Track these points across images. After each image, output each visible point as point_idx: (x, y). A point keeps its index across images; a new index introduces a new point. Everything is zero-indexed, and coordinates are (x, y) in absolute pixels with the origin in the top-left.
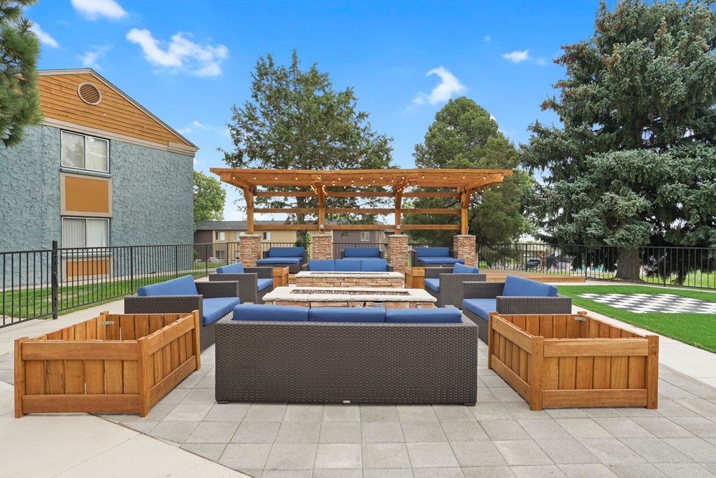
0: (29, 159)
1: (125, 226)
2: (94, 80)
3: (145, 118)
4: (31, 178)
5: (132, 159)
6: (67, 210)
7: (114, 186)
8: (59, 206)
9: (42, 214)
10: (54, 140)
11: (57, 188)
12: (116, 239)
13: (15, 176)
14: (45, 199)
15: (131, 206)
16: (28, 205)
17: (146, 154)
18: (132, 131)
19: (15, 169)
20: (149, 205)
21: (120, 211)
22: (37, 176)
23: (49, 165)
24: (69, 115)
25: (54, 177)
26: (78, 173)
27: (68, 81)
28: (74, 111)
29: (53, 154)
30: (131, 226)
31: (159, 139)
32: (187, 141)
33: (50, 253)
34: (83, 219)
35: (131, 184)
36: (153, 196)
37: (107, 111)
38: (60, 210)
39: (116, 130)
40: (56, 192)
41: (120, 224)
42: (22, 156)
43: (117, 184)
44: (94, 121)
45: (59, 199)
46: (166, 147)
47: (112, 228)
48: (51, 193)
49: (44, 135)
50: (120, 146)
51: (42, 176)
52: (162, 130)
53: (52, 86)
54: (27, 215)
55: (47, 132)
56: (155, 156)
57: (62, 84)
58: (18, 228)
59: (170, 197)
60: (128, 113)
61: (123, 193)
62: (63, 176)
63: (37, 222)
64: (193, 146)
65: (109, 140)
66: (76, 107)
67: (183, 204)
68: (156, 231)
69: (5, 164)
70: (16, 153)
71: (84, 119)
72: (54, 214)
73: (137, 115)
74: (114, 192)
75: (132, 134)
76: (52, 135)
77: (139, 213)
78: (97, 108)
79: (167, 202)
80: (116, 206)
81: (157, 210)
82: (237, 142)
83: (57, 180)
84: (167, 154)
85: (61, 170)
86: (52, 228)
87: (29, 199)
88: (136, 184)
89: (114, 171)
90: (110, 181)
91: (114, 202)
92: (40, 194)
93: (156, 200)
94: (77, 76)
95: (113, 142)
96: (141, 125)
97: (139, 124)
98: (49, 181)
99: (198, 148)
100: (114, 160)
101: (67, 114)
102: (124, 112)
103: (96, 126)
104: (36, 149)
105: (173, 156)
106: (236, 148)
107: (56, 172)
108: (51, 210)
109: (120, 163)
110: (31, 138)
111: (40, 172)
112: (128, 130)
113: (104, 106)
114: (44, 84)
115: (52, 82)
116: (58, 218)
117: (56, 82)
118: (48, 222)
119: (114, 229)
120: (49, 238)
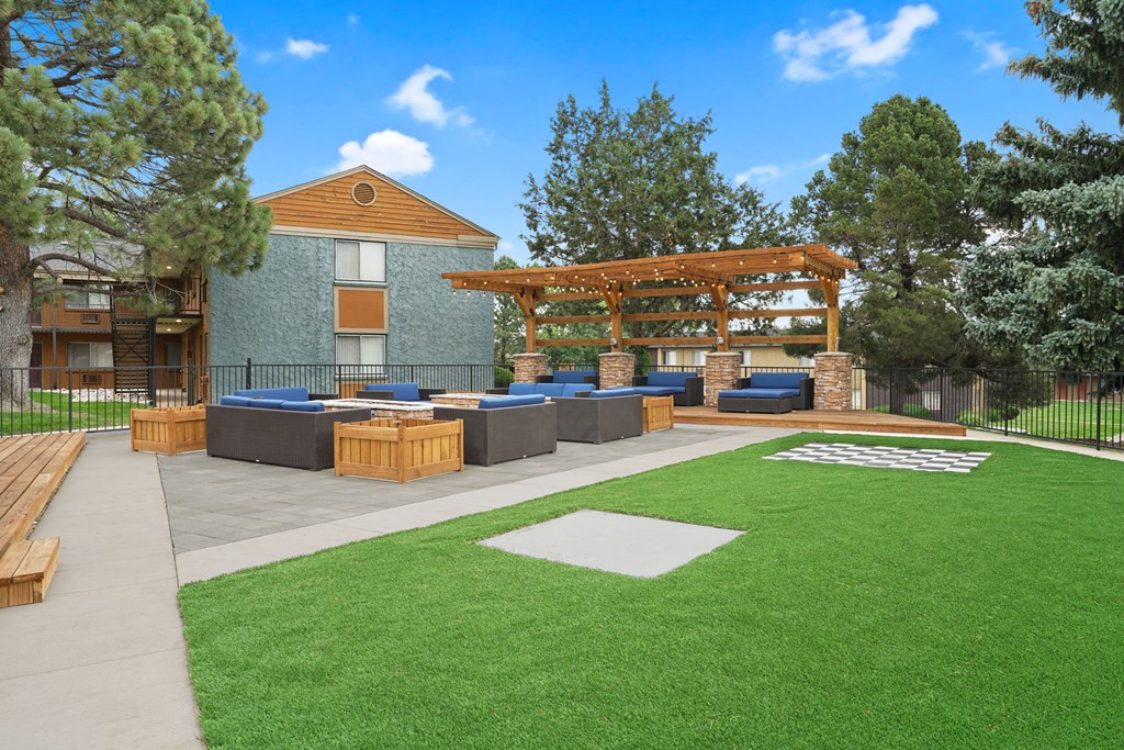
0: (305, 275)
1: (403, 344)
2: (369, 177)
3: (427, 209)
4: (307, 295)
5: (411, 262)
6: (340, 326)
7: (390, 297)
8: (333, 323)
9: (318, 332)
10: (328, 252)
11: (331, 304)
12: (392, 359)
13: (294, 294)
14: (320, 315)
15: (411, 320)
16: (305, 323)
17: (429, 254)
18: (411, 228)
19: (294, 287)
20: (433, 317)
21: (398, 325)
22: (312, 293)
23: (323, 279)
24: (344, 223)
25: (328, 292)
26: (351, 285)
27: (342, 185)
28: (346, 217)
29: (327, 267)
30: (411, 344)
31: (445, 233)
32: (483, 229)
33: (244, 369)
34: (357, 337)
35: (411, 292)
36: (438, 305)
37: (383, 210)
38: (333, 327)
39: (392, 229)
40: (329, 307)
41: (397, 341)
43: (394, 294)
44: (368, 224)
45: (333, 315)
46: (455, 242)
47: (388, 347)
48: (325, 309)
49: (319, 248)
50: (397, 249)
51: (317, 292)
52: (450, 221)
53: (327, 194)
54: (303, 334)
55: (322, 244)
56: (441, 255)
57: (337, 190)
58: (296, 348)
59: (460, 306)
60: (406, 207)
61: (400, 305)
62: (336, 290)
63: (313, 341)
64: (492, 235)
65: (385, 243)
66: (349, 213)
67: (479, 313)
68: (441, 349)
69: (285, 283)
71: (360, 224)
72: (327, 331)
73: (416, 208)
74: (390, 304)
75: (413, 232)
76: (327, 247)
77: (420, 327)
78: (371, 209)
79: (457, 312)
80: (393, 321)
81: (443, 323)
82: (533, 225)
83: (331, 295)
84: (455, 251)
85: (334, 284)
86: (326, 347)
87: (306, 317)
88: (417, 292)
89: (390, 280)
90: (386, 292)
91: (390, 316)
92: (315, 311)
93: (441, 311)
94: (351, 176)
95: (389, 245)
96: (422, 219)
97: (419, 219)
98: (324, 297)
99: (499, 238)
100: (390, 266)
101: (340, 222)
102: (402, 207)
103: (371, 230)
104: (312, 264)
105: (466, 253)
106: (534, 234)
107: (330, 286)
108: (325, 328)
109: (398, 270)
110: (308, 253)
111: (315, 288)
112: (407, 228)
113: (379, 205)
114: (319, 194)
115: (327, 189)
116: (332, 336)
117: (331, 189)
118: (323, 341)
119: (390, 349)
120: (324, 358)
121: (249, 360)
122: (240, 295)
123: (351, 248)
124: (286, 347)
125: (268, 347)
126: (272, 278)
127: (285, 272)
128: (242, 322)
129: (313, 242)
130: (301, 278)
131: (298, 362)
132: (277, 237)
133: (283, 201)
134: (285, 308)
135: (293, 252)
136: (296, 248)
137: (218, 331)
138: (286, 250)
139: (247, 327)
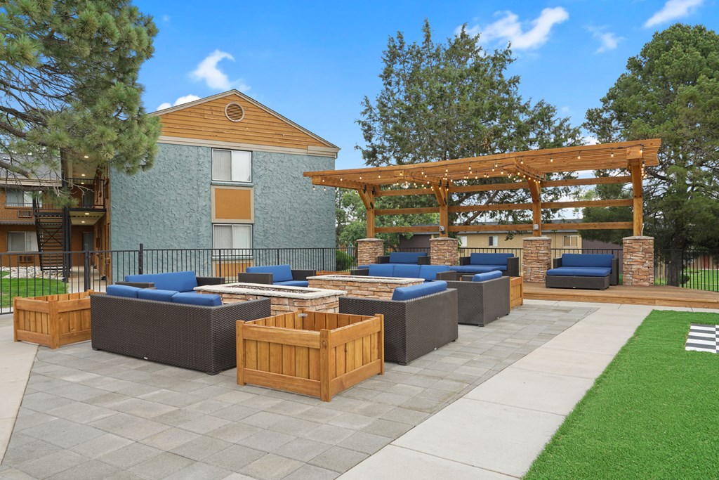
0: (189, 177)
1: (265, 231)
2: (238, 99)
3: (284, 125)
4: (190, 192)
5: (271, 167)
6: (216, 218)
7: (255, 194)
8: (210, 215)
9: (198, 222)
10: (206, 158)
12: (257, 244)
13: (179, 192)
14: (200, 209)
15: (272, 213)
16: (188, 215)
17: (286, 160)
18: (272, 140)
19: (180, 186)
20: (288, 210)
21: (261, 217)
22: (194, 191)
23: (203, 180)
24: (218, 135)
25: (206, 190)
26: (225, 185)
27: (217, 105)
28: (220, 130)
29: (206, 170)
30: (272, 231)
31: (298, 144)
32: (327, 142)
34: (229, 226)
35: (272, 191)
36: (293, 201)
37: (250, 125)
38: (211, 218)
39: (258, 141)
40: (208, 202)
41: (261, 229)
42: (184, 174)
43: (258, 192)
44: (238, 136)
45: (211, 209)
46: (305, 151)
47: (254, 234)
48: (204, 204)
49: (199, 155)
50: (261, 156)
51: (197, 190)
52: (302, 135)
53: (206, 112)
54: (187, 224)
55: (201, 152)
56: (294, 161)
57: (214, 109)
58: (181, 235)
59: (310, 202)
60: (268, 124)
61: (263, 200)
62: (213, 188)
63: (194, 230)
64: (334, 147)
65: (252, 151)
66: (223, 127)
67: (324, 207)
68: (295, 235)
69: (172, 183)
70: (179, 173)
71: (231, 136)
72: (206, 222)
73: (275, 125)
74: (256, 200)
75: (273, 143)
76: (205, 154)
77: (279, 218)
78: (241, 124)
79: (308, 206)
80: (258, 213)
81: (297, 215)
82: (369, 138)
83: (209, 192)
84: (306, 159)
85: (212, 184)
86: (205, 234)
87: (188, 210)
88: (276, 191)
89: (256, 180)
90: (252, 190)
91: (256, 209)
92: (196, 206)
93: (295, 205)
94: (224, 98)
95: (254, 153)
96: (280, 133)
97: (278, 133)
98: (203, 194)
99: (339, 149)
100: (256, 170)
101: (216, 134)
102: (265, 123)
103: (240, 141)
104: (193, 168)
105: (313, 160)
106: (370, 144)
107: (208, 186)
108: (204, 219)
109: (262, 172)
110: (190, 159)
111: (196, 187)
112: (268, 140)
113: (247, 121)
114: (199, 111)
115: (206, 108)
116: (210, 225)
117: (208, 108)
118: (203, 229)
119: (256, 235)
120: (204, 243)
121: (141, 245)
122: (136, 193)
123: (225, 155)
124: (173, 234)
125: (159, 234)
126: (162, 179)
127: (172, 174)
128: (138, 214)
129: (195, 150)
130: (185, 179)
131: (183, 246)
132: (165, 146)
133: (170, 116)
134: (172, 203)
135: (179, 158)
136: (180, 155)
137: (118, 222)
138: (172, 156)
139: (142, 218)
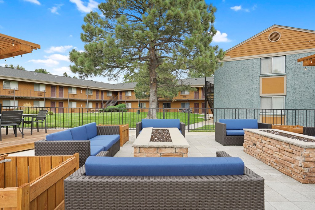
0: (248, 74)
1: (294, 100)
2: (277, 29)
4: (248, 82)
6: (262, 93)
7: (287, 79)
8: (259, 92)
9: (253, 96)
10: (257, 64)
11: (258, 85)
12: (288, 107)
13: (243, 82)
14: (253, 89)
15: (299, 89)
16: (247, 92)
18: (301, 46)
19: (243, 79)
21: (292, 91)
22: (251, 81)
23: (255, 75)
24: (264, 51)
25: (257, 80)
26: (267, 76)
27: (264, 36)
28: (265, 48)
29: (257, 70)
30: (299, 100)
34: (270, 97)
35: (299, 76)
37: (284, 42)
38: (259, 94)
39: (290, 49)
41: (291, 98)
42: (245, 73)
43: (290, 77)
44: (276, 49)
45: (259, 89)
47: (286, 101)
48: (256, 87)
49: (253, 63)
50: (292, 57)
51: (252, 80)
53: (257, 41)
54: (247, 97)
55: (255, 61)
57: (262, 38)
58: (244, 102)
60: (297, 37)
61: (293, 82)
62: (261, 78)
63: (250, 100)
65: (285, 56)
66: (267, 46)
69: (240, 78)
70: (243, 73)
71: (272, 50)
73: (304, 36)
74: (288, 82)
75: (302, 48)
76: (257, 62)
77: (305, 92)
78: (278, 42)
80: (289, 90)
83: (259, 81)
85: (260, 77)
86: (256, 102)
87: (247, 90)
88: (303, 76)
89: (287, 72)
90: (285, 77)
91: (287, 87)
92: (251, 88)
94: (268, 31)
95: (287, 56)
96: (307, 41)
97: (305, 41)
98: (255, 82)
100: (288, 66)
102: (295, 38)
103: (278, 51)
104: (250, 70)
107: (258, 77)
108: (256, 94)
109: (292, 66)
110: (249, 66)
111: (252, 79)
112: (299, 46)
113: (282, 40)
114: (254, 42)
115: (258, 39)
116: (259, 97)
117: (259, 39)
118: (255, 99)
119: (287, 101)
120: (256, 106)
122: (224, 84)
123: (269, 60)
124: (240, 102)
125: (233, 102)
126: (235, 77)
127: (240, 74)
128: (224, 93)
129: (251, 61)
130: (246, 76)
131: (244, 107)
132: (236, 62)
133: (239, 48)
134: (240, 87)
135: (243, 66)
136: (244, 65)
137: (216, 97)
138: (240, 66)
139: (226, 95)
